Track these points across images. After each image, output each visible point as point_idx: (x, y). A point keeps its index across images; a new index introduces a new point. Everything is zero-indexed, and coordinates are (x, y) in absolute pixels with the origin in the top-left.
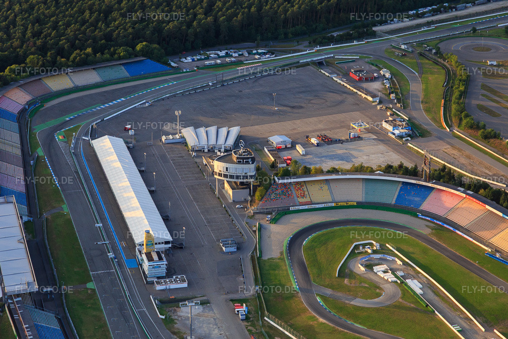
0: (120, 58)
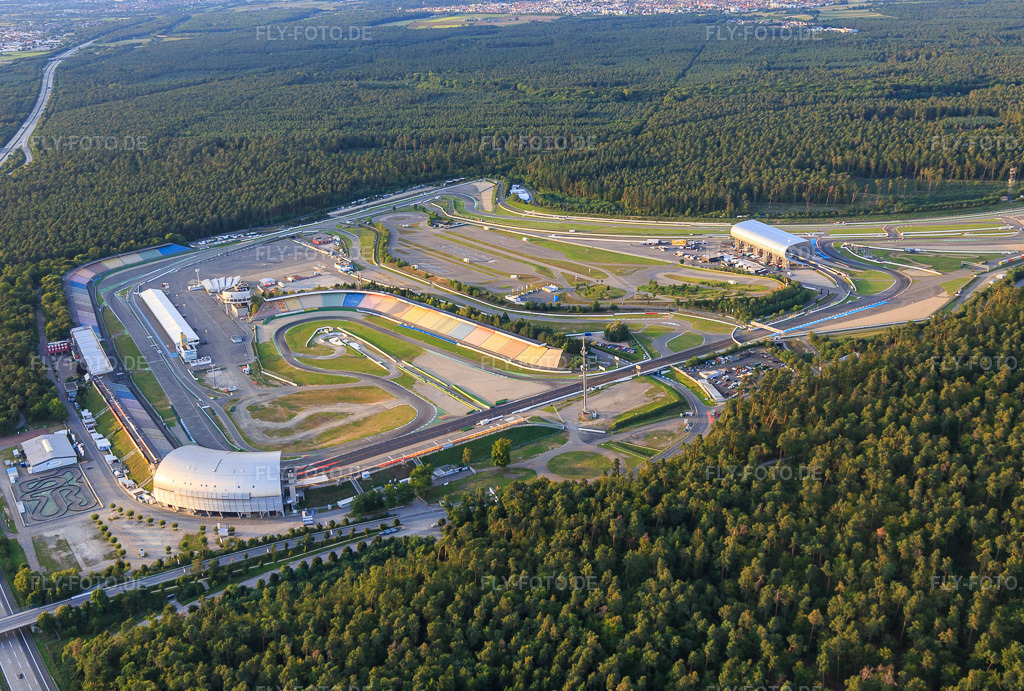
0: (154, 245)
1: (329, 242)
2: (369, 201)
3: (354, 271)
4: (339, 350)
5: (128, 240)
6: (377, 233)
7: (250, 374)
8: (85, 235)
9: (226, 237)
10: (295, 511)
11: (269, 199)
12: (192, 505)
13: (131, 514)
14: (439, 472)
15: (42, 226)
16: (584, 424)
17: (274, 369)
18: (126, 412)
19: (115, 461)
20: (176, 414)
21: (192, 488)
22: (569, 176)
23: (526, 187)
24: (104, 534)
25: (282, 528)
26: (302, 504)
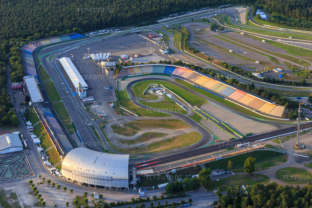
0: (67, 33)
1: (157, 37)
2: (179, 15)
3: (170, 53)
4: (161, 97)
5: (54, 30)
6: (183, 33)
7: (114, 107)
8: (33, 26)
9: (104, 31)
10: (135, 188)
11: (126, 12)
12: (81, 180)
13: (49, 182)
14: (214, 173)
15: (12, 20)
16: (297, 151)
17: (126, 106)
18: (49, 124)
19: (42, 151)
20: (74, 127)
21: (81, 171)
22: (290, 6)
23: (264, 11)
24: (35, 192)
25: (127, 197)
26: (139, 185)
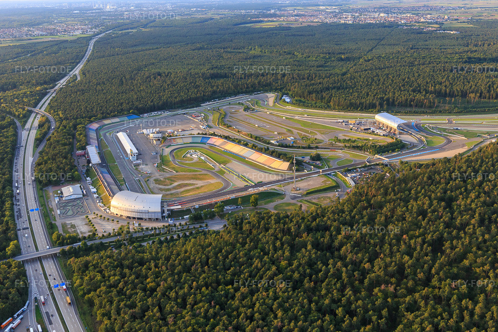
0: (125, 115)
1: (199, 116)
2: (219, 100)
3: (208, 128)
4: (196, 159)
5: (114, 112)
6: (220, 114)
7: (157, 167)
8: (97, 110)
9: (156, 113)
10: (166, 219)
11: (176, 98)
12: (125, 214)
13: (101, 216)
14: (227, 208)
15: (80, 105)
16: (293, 192)
17: (166, 166)
18: (104, 178)
19: (97, 197)
20: (124, 181)
21: (125, 207)
22: (308, 92)
23: (290, 96)
24: (90, 223)
25: (159, 225)
26: (169, 216)
